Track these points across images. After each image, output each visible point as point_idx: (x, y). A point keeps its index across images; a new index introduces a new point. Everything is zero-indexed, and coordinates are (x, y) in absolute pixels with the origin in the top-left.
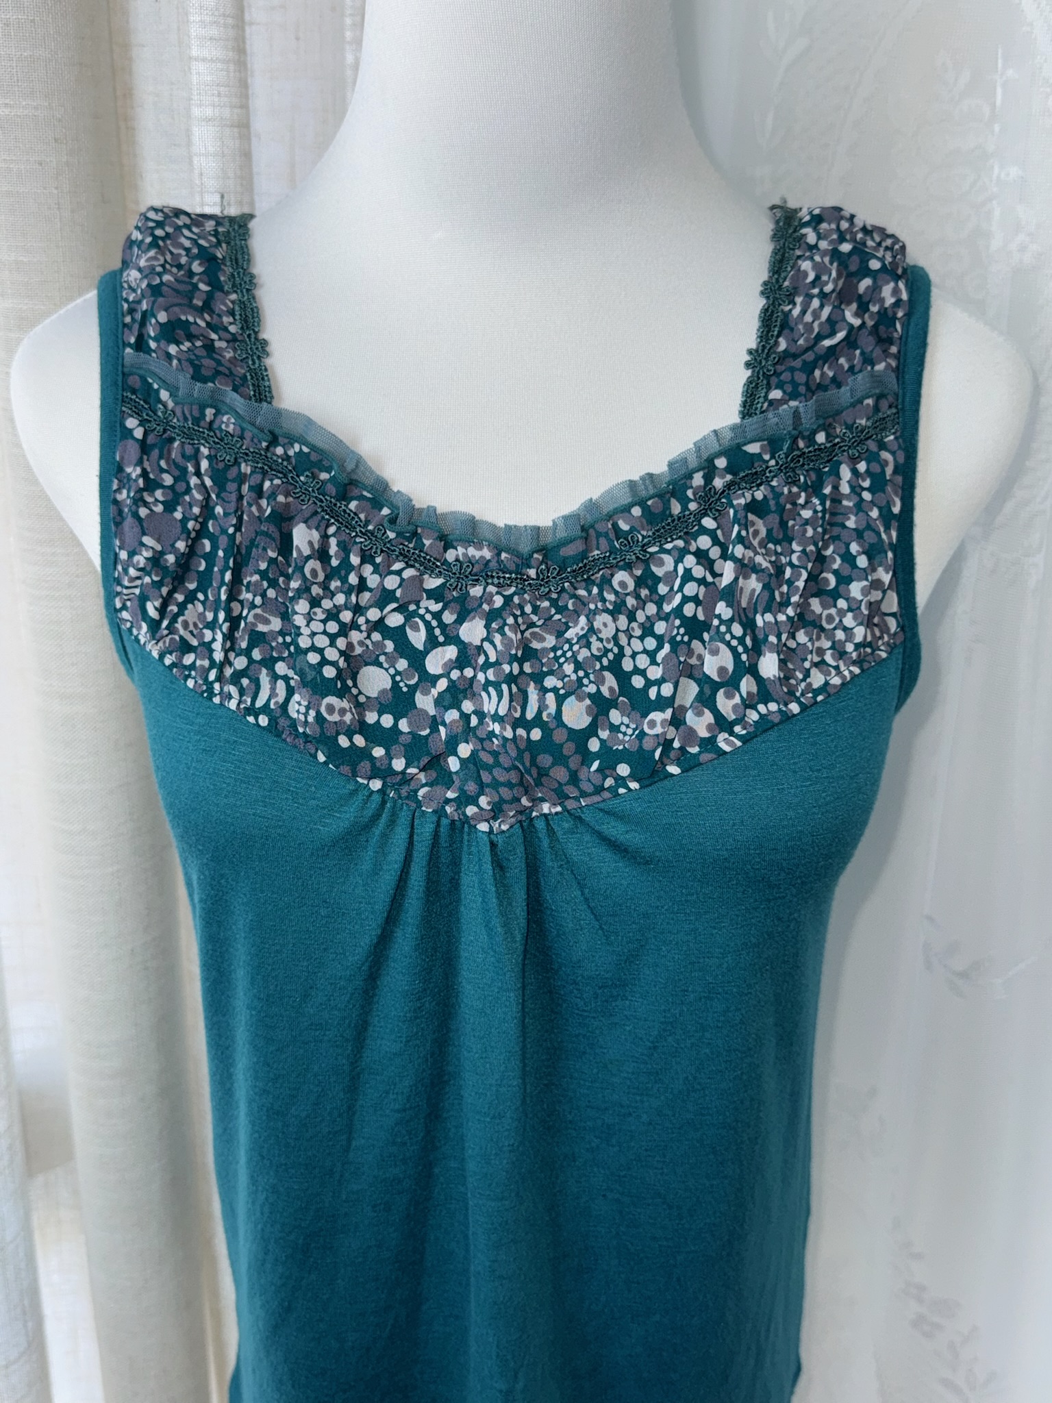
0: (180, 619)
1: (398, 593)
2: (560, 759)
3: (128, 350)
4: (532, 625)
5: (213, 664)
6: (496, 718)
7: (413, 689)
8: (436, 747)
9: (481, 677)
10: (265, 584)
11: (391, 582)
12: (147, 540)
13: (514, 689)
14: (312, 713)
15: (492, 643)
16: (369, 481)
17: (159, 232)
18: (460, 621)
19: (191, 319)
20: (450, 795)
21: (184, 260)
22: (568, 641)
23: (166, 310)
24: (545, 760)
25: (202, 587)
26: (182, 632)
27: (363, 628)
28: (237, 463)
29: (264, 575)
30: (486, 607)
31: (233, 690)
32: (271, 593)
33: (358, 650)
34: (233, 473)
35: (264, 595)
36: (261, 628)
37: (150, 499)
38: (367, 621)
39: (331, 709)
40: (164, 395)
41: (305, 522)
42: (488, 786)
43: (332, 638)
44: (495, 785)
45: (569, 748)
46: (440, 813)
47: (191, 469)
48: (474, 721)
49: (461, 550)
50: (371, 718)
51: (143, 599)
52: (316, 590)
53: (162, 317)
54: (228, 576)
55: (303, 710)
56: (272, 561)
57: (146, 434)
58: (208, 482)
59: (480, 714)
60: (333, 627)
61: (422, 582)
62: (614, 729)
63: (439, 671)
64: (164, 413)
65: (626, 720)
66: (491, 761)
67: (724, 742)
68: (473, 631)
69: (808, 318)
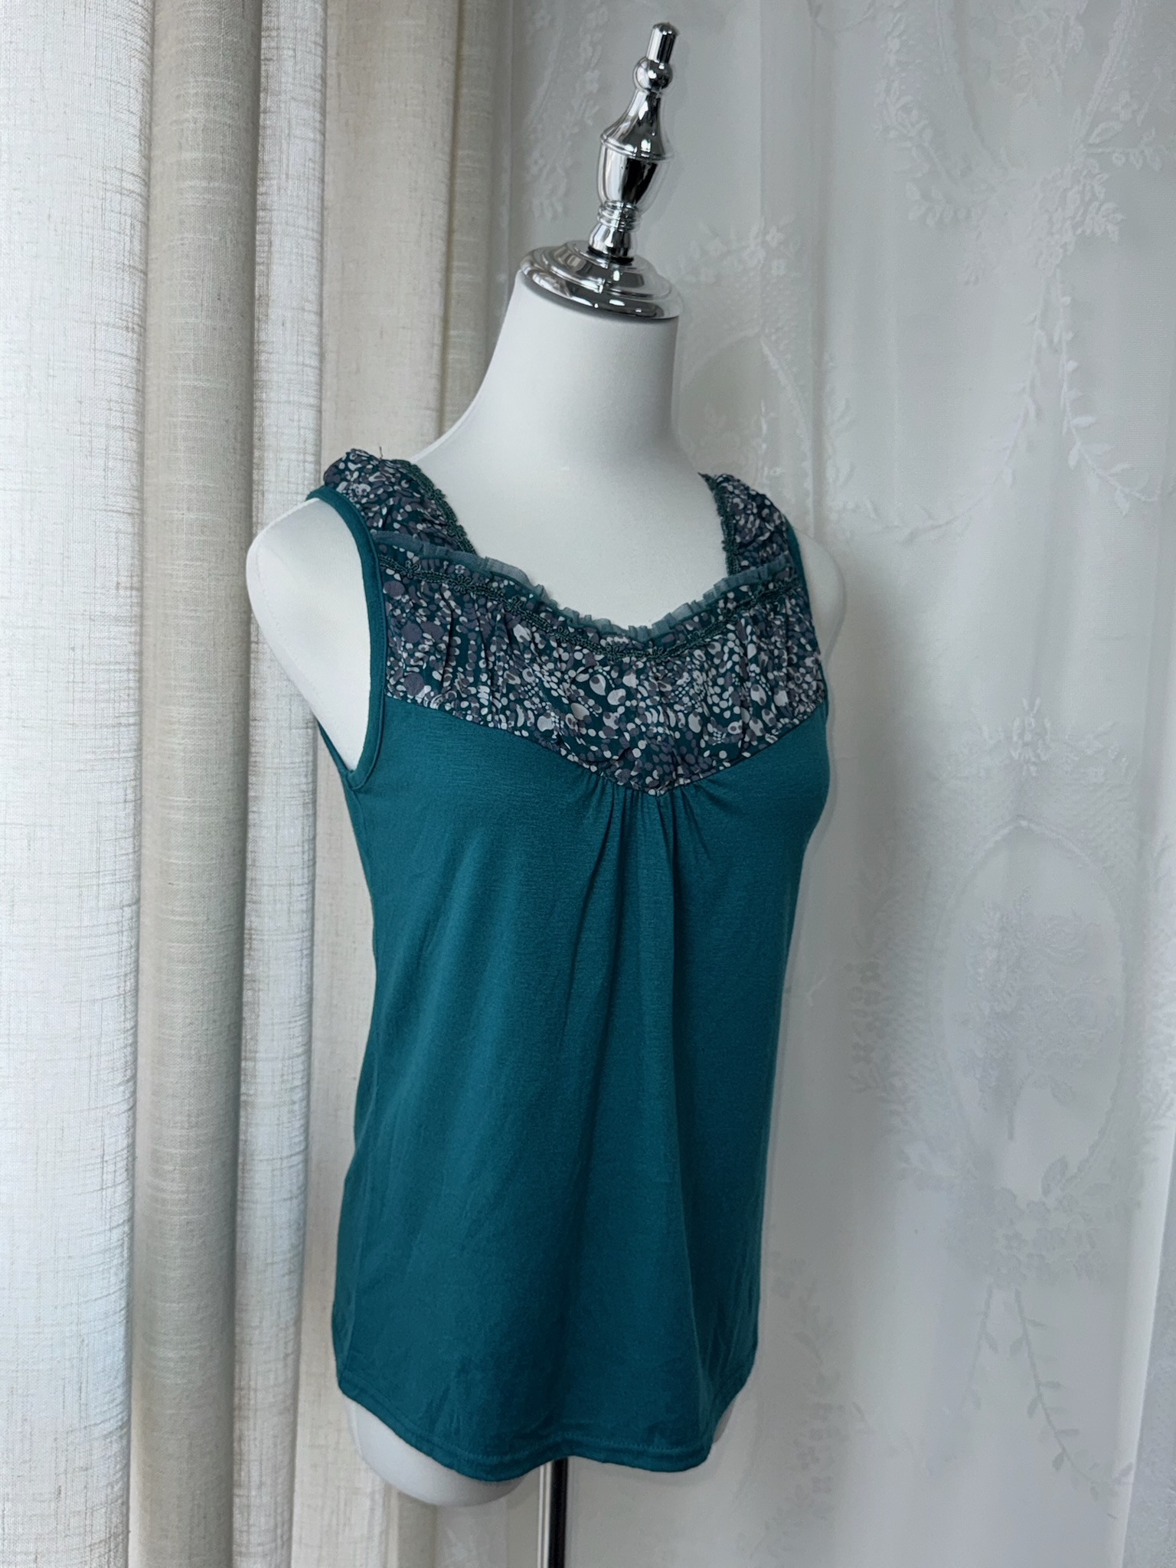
0: (456, 681)
1: (584, 661)
2: (690, 751)
3: (375, 532)
4: (658, 679)
5: (484, 705)
6: (659, 724)
7: (601, 715)
8: (625, 745)
9: (642, 704)
10: (508, 657)
11: (578, 656)
12: (425, 635)
13: (663, 710)
14: (562, 723)
15: (644, 686)
18: (622, 676)
20: (633, 773)
21: (394, 480)
23: (408, 503)
24: (683, 750)
25: (460, 664)
26: (458, 688)
27: (569, 681)
28: (468, 592)
29: (506, 652)
30: (633, 667)
31: (502, 717)
32: (513, 662)
33: (567, 693)
34: (466, 598)
36: (511, 682)
37: (418, 614)
38: (570, 677)
39: (570, 720)
40: (410, 555)
41: (519, 623)
42: (658, 764)
43: (558, 686)
44: (661, 763)
45: (692, 743)
46: (627, 786)
47: (438, 596)
48: (644, 729)
49: (609, 639)
50: (583, 731)
51: (429, 671)
52: (538, 660)
53: (408, 508)
54: (484, 653)
55: (557, 721)
57: (402, 578)
59: (647, 726)
60: (554, 679)
61: (593, 656)
62: (711, 735)
63: (617, 703)
64: (412, 565)
65: (716, 730)
66: (657, 749)
67: (769, 739)
68: (630, 680)
69: (749, 525)
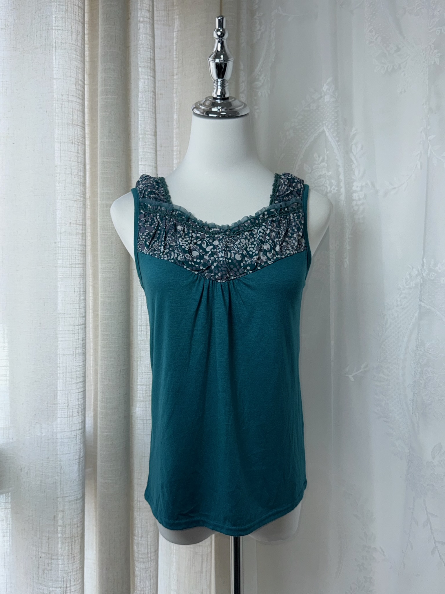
0: (154, 245)
1: (200, 237)
2: (235, 266)
3: (140, 199)
4: (228, 242)
5: (161, 252)
6: (222, 257)
7: (203, 255)
8: (209, 264)
9: (218, 251)
10: (172, 236)
11: (198, 235)
12: (146, 230)
13: (225, 252)
14: (183, 257)
15: (220, 245)
16: (193, 218)
17: (146, 178)
18: (213, 241)
19: (155, 191)
20: (212, 275)
21: (152, 183)
22: (236, 245)
23: (150, 189)
24: (232, 266)
25: (158, 239)
26: (154, 247)
28: (165, 216)
29: (172, 235)
30: (218, 238)
31: (166, 256)
32: (173, 238)
33: (192, 248)
34: (164, 218)
35: (172, 238)
36: (171, 244)
37: (146, 224)
38: (194, 242)
39: (187, 256)
40: (149, 205)
41: (180, 225)
42: (220, 271)
43: (187, 245)
44: (222, 271)
45: (237, 264)
46: (210, 279)
47: (155, 218)
48: (217, 259)
49: (213, 229)
50: (195, 260)
51: (146, 242)
52: (183, 237)
53: (149, 190)
54: (164, 236)
55: (181, 256)
56: (173, 232)
57: (145, 213)
58: (159, 220)
60: (187, 243)
61: (205, 235)
62: (246, 261)
63: (209, 250)
64: (149, 209)
65: (249, 260)
66: (221, 266)
67: (269, 262)
68: (216, 243)
69: (282, 189)
